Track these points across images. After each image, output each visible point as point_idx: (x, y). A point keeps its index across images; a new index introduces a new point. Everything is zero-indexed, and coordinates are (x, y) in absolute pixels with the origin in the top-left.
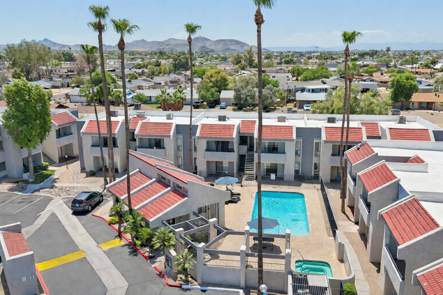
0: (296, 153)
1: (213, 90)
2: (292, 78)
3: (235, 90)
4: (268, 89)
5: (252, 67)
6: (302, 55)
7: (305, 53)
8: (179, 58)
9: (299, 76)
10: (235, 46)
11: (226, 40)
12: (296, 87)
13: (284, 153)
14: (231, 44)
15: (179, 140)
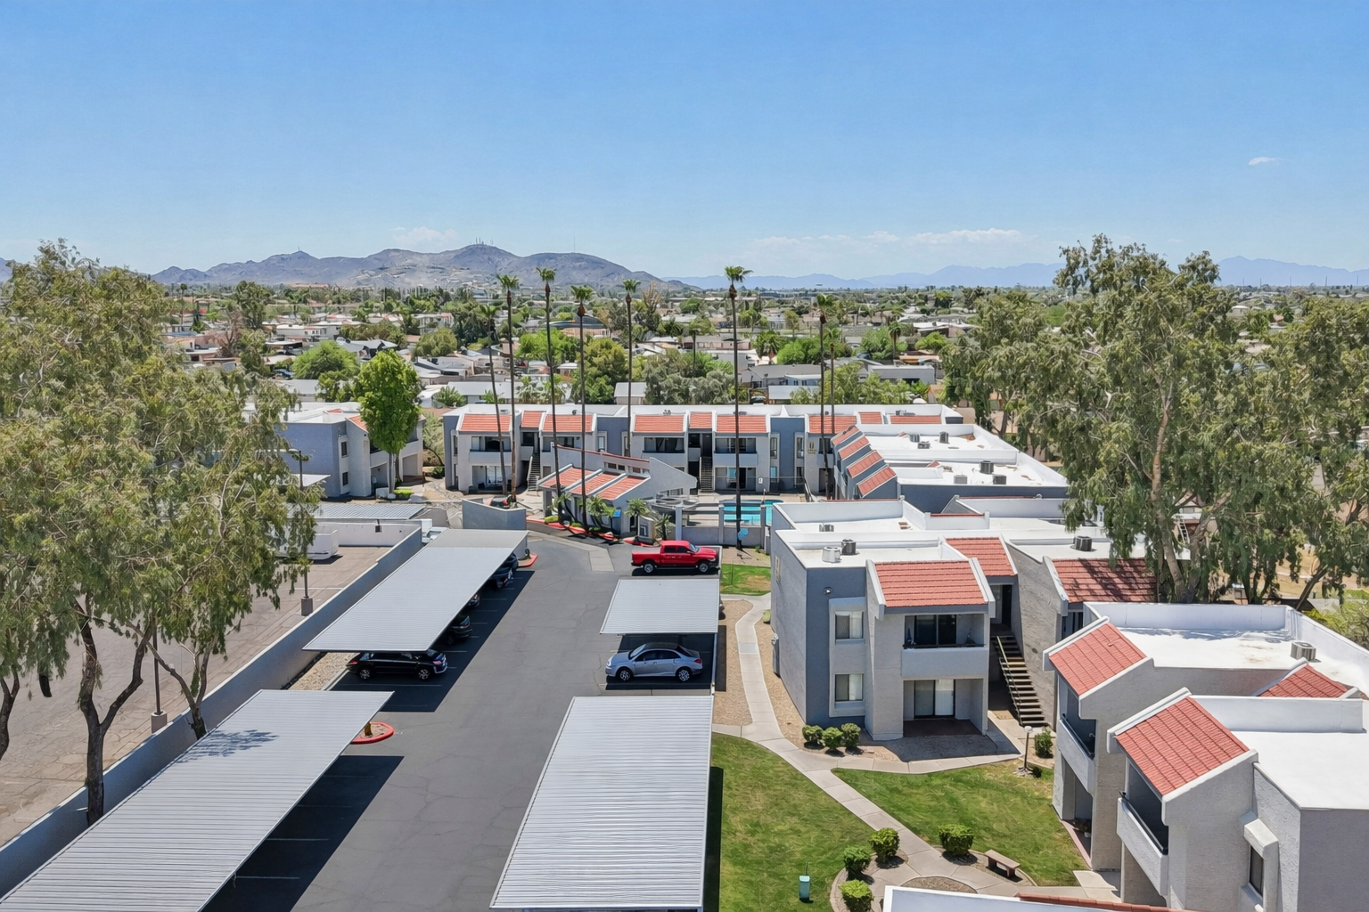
0: (772, 454)
1: (602, 381)
2: (758, 361)
3: (647, 380)
4: (714, 377)
5: (657, 333)
6: (782, 303)
7: (791, 296)
8: (471, 312)
9: (775, 354)
10: (587, 272)
11: (561, 255)
12: (769, 377)
13: (755, 452)
14: (574, 268)
15: (601, 440)
